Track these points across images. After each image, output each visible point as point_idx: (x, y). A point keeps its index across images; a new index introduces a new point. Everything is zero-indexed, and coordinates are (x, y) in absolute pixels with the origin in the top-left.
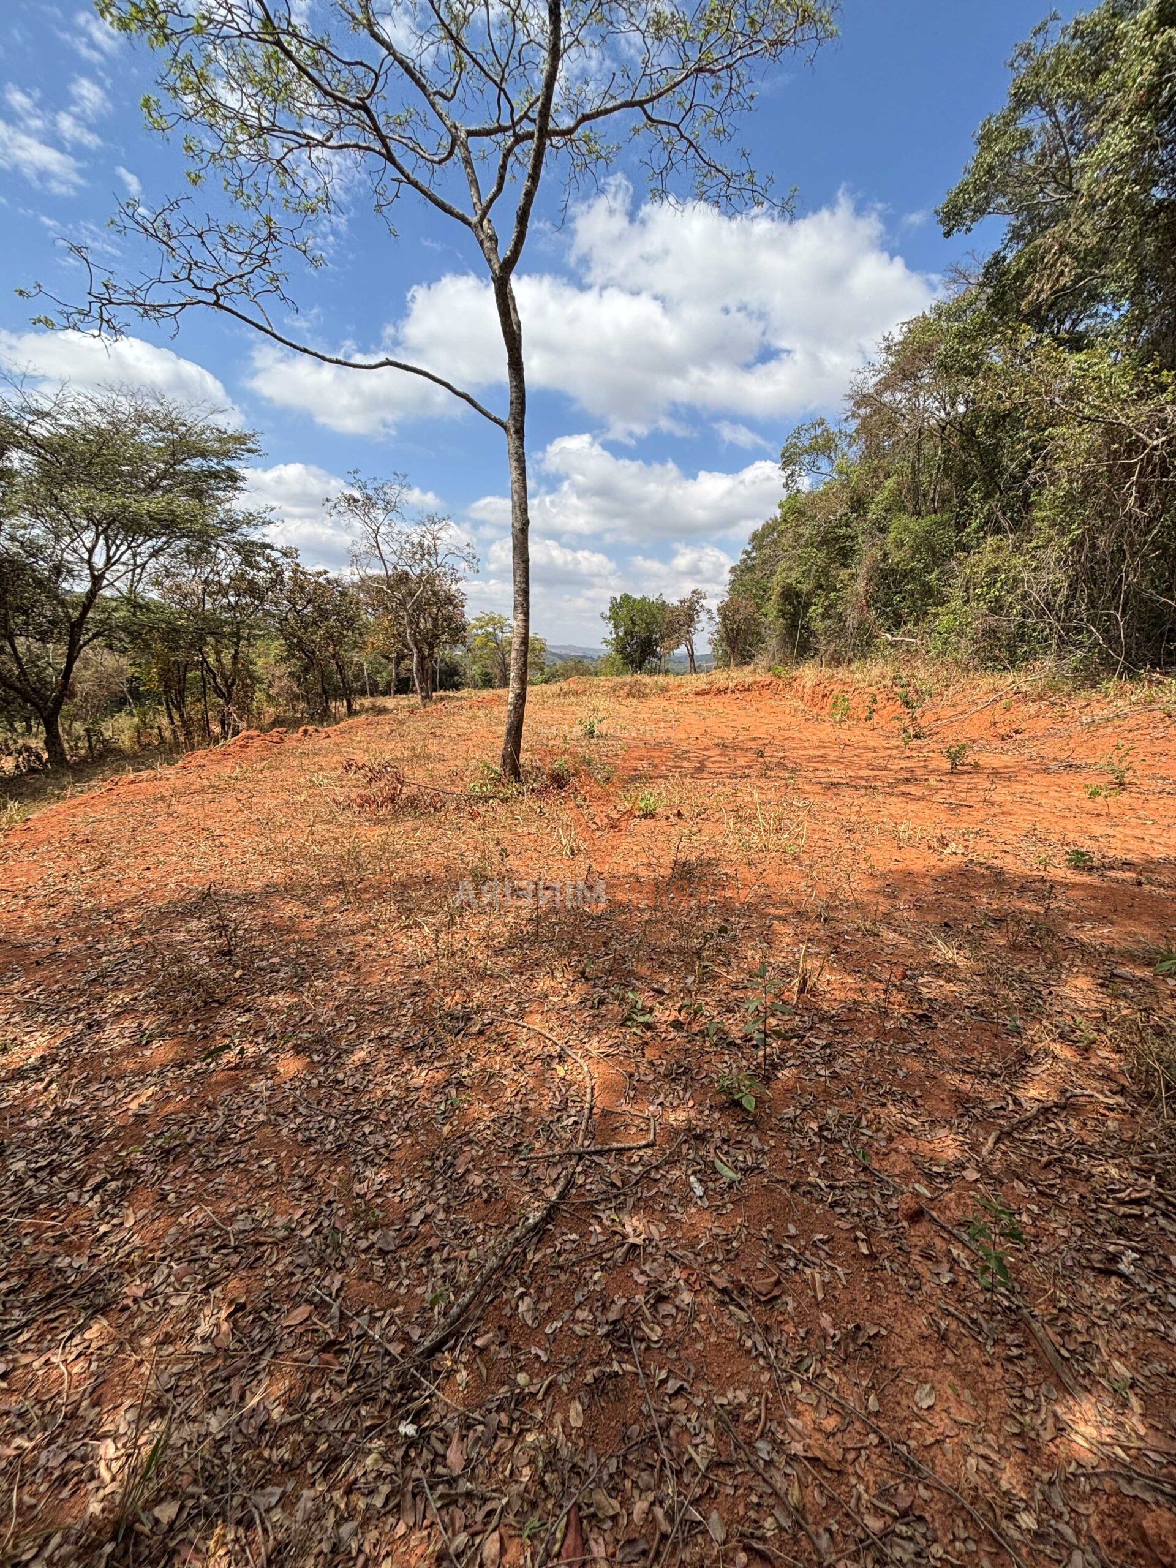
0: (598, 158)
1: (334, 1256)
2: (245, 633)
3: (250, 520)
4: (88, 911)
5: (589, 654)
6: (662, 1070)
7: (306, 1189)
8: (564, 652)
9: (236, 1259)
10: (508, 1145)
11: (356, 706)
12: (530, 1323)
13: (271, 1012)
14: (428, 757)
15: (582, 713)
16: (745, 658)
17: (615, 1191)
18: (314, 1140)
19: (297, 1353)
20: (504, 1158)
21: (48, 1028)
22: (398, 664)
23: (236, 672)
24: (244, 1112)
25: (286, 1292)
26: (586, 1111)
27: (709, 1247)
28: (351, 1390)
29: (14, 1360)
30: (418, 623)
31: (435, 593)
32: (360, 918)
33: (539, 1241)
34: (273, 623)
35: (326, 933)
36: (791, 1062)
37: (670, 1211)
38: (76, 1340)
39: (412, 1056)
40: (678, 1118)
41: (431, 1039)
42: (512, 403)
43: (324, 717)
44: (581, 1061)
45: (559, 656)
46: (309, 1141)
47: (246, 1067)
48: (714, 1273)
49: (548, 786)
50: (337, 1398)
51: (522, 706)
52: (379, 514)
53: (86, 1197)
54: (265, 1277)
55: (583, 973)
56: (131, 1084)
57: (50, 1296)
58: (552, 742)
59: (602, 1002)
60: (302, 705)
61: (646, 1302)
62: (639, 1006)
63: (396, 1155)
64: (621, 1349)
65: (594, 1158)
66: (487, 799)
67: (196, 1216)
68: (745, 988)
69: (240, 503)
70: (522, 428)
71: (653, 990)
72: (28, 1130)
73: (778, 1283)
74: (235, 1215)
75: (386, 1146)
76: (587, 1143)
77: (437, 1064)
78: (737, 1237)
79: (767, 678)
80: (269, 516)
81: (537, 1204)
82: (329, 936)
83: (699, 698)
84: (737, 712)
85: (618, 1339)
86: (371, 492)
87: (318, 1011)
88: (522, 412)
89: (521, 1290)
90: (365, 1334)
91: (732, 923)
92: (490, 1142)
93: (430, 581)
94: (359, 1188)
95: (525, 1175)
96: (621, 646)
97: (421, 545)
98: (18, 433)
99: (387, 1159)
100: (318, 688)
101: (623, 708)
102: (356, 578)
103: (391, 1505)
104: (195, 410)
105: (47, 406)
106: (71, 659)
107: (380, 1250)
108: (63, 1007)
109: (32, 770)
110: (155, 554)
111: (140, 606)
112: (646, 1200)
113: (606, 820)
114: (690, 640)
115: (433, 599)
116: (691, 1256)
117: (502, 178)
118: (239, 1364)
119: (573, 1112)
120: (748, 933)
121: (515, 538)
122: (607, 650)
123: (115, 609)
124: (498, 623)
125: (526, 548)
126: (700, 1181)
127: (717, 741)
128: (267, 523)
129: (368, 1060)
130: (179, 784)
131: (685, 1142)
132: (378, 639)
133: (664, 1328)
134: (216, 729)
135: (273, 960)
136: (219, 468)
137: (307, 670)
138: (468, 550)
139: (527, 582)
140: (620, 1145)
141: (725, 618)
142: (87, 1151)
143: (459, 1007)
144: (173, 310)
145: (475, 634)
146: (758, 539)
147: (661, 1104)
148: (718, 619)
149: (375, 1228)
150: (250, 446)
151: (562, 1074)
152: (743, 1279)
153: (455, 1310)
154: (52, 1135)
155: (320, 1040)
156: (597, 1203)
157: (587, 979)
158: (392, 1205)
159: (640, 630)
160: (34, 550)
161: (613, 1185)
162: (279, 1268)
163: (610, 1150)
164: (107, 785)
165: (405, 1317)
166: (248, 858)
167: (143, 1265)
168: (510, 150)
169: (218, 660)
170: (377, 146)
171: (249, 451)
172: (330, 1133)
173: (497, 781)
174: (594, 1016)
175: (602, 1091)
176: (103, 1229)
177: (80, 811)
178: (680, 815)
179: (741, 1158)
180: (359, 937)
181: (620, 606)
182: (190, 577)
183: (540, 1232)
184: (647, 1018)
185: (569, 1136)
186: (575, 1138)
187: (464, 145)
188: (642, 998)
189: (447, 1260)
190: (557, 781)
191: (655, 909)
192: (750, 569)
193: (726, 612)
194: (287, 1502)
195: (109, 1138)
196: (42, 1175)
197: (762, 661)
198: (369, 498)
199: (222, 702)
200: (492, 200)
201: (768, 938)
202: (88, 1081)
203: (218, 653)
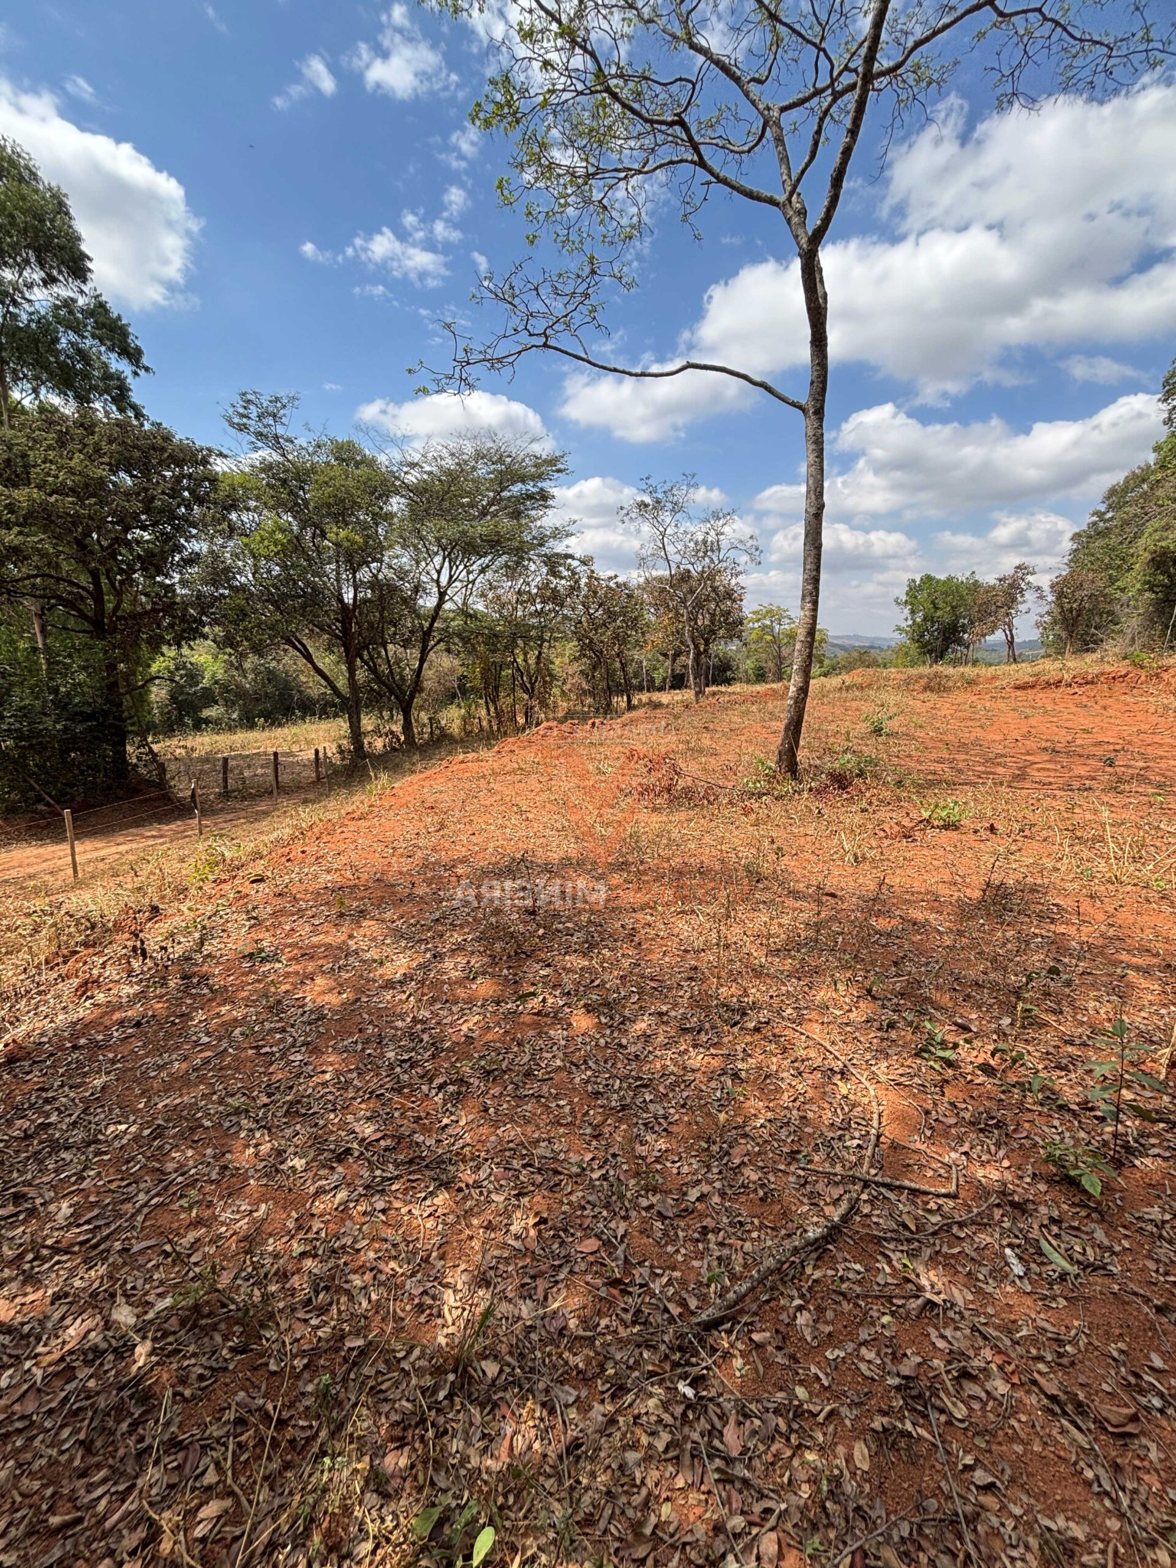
0: (929, 84)
1: (619, 1204)
2: (547, 635)
3: (558, 534)
4: (434, 864)
5: (877, 643)
6: (967, 1116)
7: (596, 1137)
8: (847, 642)
9: (539, 1179)
10: (785, 1150)
11: (635, 702)
12: (809, 1339)
13: (569, 971)
14: (701, 751)
15: (867, 708)
16: (1087, 644)
17: (907, 1234)
18: (602, 1094)
19: (589, 1278)
20: (780, 1162)
21: (409, 953)
22: (674, 661)
23: (538, 671)
24: (545, 1055)
25: (578, 1221)
26: (873, 1138)
27: (1031, 1340)
28: (635, 1331)
29: (390, 1202)
30: (696, 620)
31: (714, 589)
32: (640, 898)
33: (818, 1259)
34: (569, 627)
35: (613, 909)
36: (1156, 1151)
37: (978, 1280)
38: (428, 1202)
39: (689, 1037)
40: (990, 1175)
41: (707, 1026)
42: (812, 383)
43: (608, 710)
44: (867, 1084)
45: (842, 648)
46: (597, 1094)
47: (547, 1015)
48: (1039, 1372)
49: (827, 786)
50: (623, 1333)
51: (804, 700)
52: (666, 517)
53: (434, 1092)
54: (561, 1203)
55: (869, 991)
56: (462, 1009)
57: (411, 1162)
58: (832, 740)
59: (892, 1025)
60: (589, 700)
61: (948, 1372)
62: (939, 1038)
63: (674, 1129)
64: (915, 1410)
65: (883, 1190)
66: (760, 795)
67: (510, 1132)
68: (1085, 1045)
69: (549, 519)
70: (822, 407)
71: (956, 1024)
72: (396, 1029)
73: (1134, 1418)
74: (538, 1141)
75: (666, 1118)
76: (873, 1172)
77: (712, 1051)
78: (1074, 1342)
79: (1122, 667)
80: (571, 529)
81: (815, 1219)
82: (613, 910)
83: (1019, 693)
84: (1074, 709)
85: (913, 1398)
86: (660, 496)
87: (606, 977)
88: (823, 390)
89: (798, 1302)
90: (646, 1285)
91: (1066, 965)
92: (766, 1141)
93: (711, 577)
94: (641, 1150)
95: (803, 1185)
96: (918, 635)
97: (705, 542)
98: (398, 483)
99: (665, 1130)
100: (603, 685)
101: (919, 704)
102: (642, 580)
103: (670, 1455)
104: (519, 443)
105: (416, 458)
106: (422, 661)
107: (659, 1212)
108: (417, 938)
109: (394, 749)
110: (483, 571)
111: (471, 616)
112: (946, 1256)
113: (897, 828)
114: (1010, 625)
115: (713, 595)
116: (1008, 1343)
117: (816, 144)
118: (543, 1268)
119: (857, 1134)
120: (1090, 979)
121: (808, 524)
122: (901, 638)
123: (453, 620)
124: (776, 615)
125: (819, 533)
126: (1020, 1258)
127: (1044, 744)
128: (569, 535)
129: (649, 1032)
130: (496, 765)
131: (998, 1206)
132: (656, 637)
133: (971, 1409)
134: (521, 720)
135: (569, 925)
136: (534, 490)
137: (594, 668)
138: (751, 542)
139: (818, 569)
140: (913, 1185)
141: (1060, 595)
142: (433, 1056)
143: (735, 1000)
144: (511, 359)
145: (751, 628)
146: (1116, 497)
147: (966, 1153)
148: (1050, 598)
149: (655, 1190)
150: (560, 466)
151: (844, 1092)
152: (1081, 1396)
153: (731, 1295)
154: (412, 1036)
155: (607, 1004)
156: (885, 1239)
157: (874, 998)
158: (670, 1175)
159: (944, 615)
160: (402, 574)
161: (906, 1227)
162: (573, 1198)
163: (901, 1188)
164: (445, 763)
165: (683, 1283)
166: (548, 832)
167: (472, 1160)
168: (826, 112)
169: (525, 660)
170: (690, 155)
171: (559, 471)
172: (615, 1092)
173: (771, 778)
174: (883, 1039)
175: (893, 1120)
176: (445, 1121)
177: (426, 783)
178: (992, 829)
179: (1078, 1248)
180: (639, 915)
181: (920, 589)
182: (507, 588)
183: (820, 1249)
184: (947, 1054)
185: (853, 1159)
186: (859, 1162)
187: (777, 124)
188: (943, 1031)
189: (721, 1244)
190: (839, 782)
191: (960, 933)
192: (1100, 534)
193: (1061, 589)
194: (583, 1406)
195: (449, 1050)
196: (406, 1066)
197: (1113, 648)
198: (658, 502)
199: (526, 697)
200: (803, 172)
201: (1122, 992)
202: (434, 1000)
203: (525, 654)
